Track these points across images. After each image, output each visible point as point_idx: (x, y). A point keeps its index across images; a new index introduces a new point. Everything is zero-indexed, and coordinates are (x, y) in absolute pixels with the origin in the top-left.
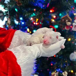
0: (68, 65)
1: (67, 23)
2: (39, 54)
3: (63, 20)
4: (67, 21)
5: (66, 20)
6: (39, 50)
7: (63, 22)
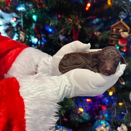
0: (127, 112)
1: (121, 33)
3: (114, 30)
4: (121, 30)
7: (114, 33)
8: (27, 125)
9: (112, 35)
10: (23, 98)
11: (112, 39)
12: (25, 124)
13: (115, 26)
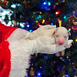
7: (69, 22)
8: (12, 65)
9: (68, 23)
10: (10, 50)
11: (68, 25)
12: (11, 64)
13: (70, 18)
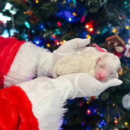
0: (120, 118)
1: (116, 48)
2: (71, 93)
3: (109, 43)
4: (116, 44)
5: (114, 43)
6: (72, 87)
7: (108, 46)
